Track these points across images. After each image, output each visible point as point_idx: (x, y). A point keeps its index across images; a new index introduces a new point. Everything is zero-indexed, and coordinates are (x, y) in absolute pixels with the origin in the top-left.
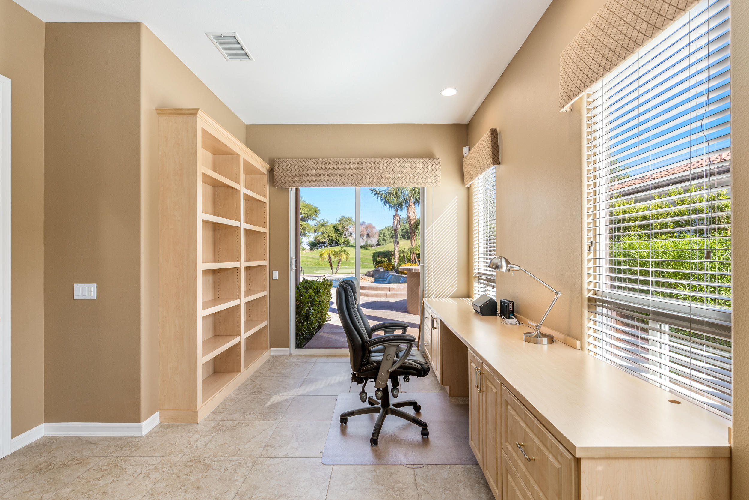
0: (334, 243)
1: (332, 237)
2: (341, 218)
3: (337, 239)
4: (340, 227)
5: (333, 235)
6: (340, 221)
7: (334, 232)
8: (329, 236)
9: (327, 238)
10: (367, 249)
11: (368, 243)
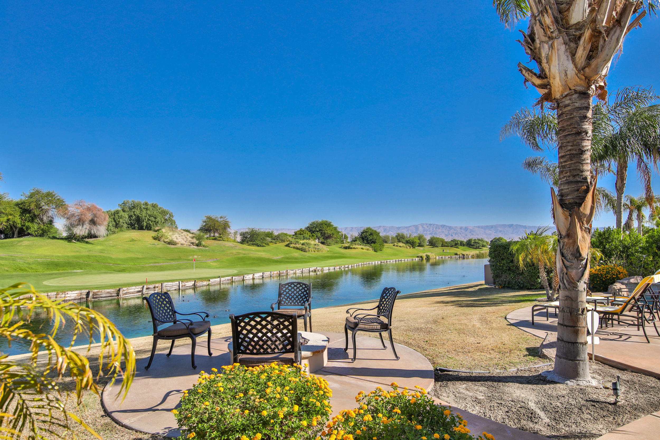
0: (16, 233)
1: (14, 222)
2: (32, 191)
3: (24, 226)
4: (32, 206)
5: (18, 220)
6: (31, 197)
7: (19, 214)
8: (8, 220)
9: (4, 223)
10: (87, 242)
11: (93, 232)
